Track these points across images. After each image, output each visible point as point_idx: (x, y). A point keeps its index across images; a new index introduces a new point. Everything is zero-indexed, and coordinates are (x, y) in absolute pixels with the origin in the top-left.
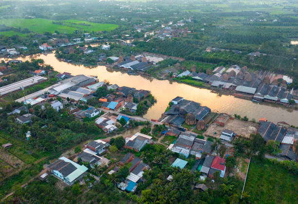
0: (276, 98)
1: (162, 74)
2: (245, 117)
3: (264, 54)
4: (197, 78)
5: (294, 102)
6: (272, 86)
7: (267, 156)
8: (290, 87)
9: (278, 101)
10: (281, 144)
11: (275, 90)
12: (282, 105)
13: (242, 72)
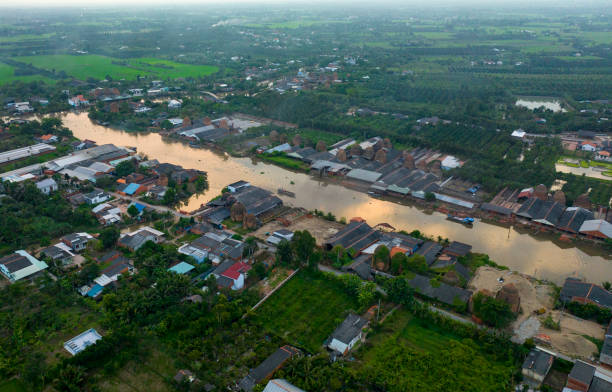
0: (406, 190)
1: (242, 147)
2: (330, 214)
3: (446, 122)
4: (295, 154)
5: (434, 196)
6: (415, 171)
7: (323, 268)
8: (446, 174)
9: (409, 194)
10: (361, 254)
11: (416, 178)
12: (415, 201)
13: (376, 148)
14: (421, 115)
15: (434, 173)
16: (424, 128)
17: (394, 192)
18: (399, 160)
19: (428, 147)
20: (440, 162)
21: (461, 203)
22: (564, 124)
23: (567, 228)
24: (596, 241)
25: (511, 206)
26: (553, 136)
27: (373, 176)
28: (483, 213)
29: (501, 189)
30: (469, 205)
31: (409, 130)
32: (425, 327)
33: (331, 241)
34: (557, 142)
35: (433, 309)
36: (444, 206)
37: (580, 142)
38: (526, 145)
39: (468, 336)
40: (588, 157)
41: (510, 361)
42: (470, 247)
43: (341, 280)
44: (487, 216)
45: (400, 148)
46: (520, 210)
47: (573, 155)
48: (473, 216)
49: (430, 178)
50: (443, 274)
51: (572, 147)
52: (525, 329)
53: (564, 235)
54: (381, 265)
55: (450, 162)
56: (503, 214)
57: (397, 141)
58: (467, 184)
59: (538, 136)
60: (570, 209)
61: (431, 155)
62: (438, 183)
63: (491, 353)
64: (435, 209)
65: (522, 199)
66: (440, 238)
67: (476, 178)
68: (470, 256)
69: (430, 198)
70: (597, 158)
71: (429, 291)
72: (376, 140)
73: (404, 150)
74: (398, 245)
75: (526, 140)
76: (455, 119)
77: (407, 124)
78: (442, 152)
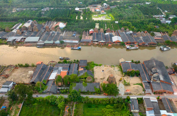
0: (52, 42)
3: (52, 8)
5: (63, 41)
6: (51, 32)
8: (63, 30)
9: (54, 43)
10: (48, 81)
11: (53, 35)
12: (57, 45)
13: (32, 25)
14: (42, 8)
15: (58, 31)
16: (46, 12)
17: (47, 44)
18: (44, 29)
19: (51, 20)
20: (58, 26)
21: (74, 41)
22: (88, 3)
23: (109, 42)
24: (118, 44)
25: (89, 38)
26: (87, 8)
27: (36, 39)
28: (82, 44)
29: (83, 31)
30: (77, 42)
31: (40, 15)
34: (88, 10)
36: (68, 44)
37: (95, 9)
38: (81, 13)
40: (99, 13)
42: (86, 60)
44: (84, 44)
46: (93, 39)
47: (95, 14)
48: (79, 45)
49: (58, 34)
51: (93, 11)
52: (121, 90)
53: (109, 44)
55: (62, 25)
56: (89, 42)
57: (38, 20)
58: (71, 32)
59: (83, 8)
60: (106, 34)
61: (53, 23)
64: (65, 46)
65: (92, 34)
66: (75, 60)
67: (73, 30)
68: (88, 64)
69: (62, 43)
71: (84, 89)
72: (30, 22)
73: (42, 23)
74: (62, 70)
75: (80, 11)
76: (54, 7)
77: (39, 12)
78: (56, 21)
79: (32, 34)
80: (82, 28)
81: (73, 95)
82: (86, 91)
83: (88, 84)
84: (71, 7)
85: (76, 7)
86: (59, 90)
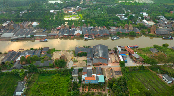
3: (30, 11)
5: (34, 36)
6: (25, 29)
7: (3, 71)
8: (35, 28)
9: (25, 37)
10: (16, 62)
11: (26, 32)
12: (28, 39)
13: (9, 25)
14: (21, 11)
15: (31, 28)
16: (23, 15)
17: (20, 38)
18: (19, 27)
19: (27, 21)
20: (32, 25)
21: (42, 35)
22: (63, 6)
23: (72, 35)
24: (79, 36)
25: (56, 33)
26: (61, 10)
27: (10, 35)
28: (49, 37)
29: (52, 28)
30: (45, 35)
31: (18, 16)
32: (44, 75)
33: (3, 61)
34: (62, 12)
35: (44, 69)
36: (37, 38)
37: (68, 11)
38: (55, 14)
39: (56, 73)
40: (71, 14)
41: (69, 75)
42: (49, 48)
43: (12, 72)
44: (51, 37)
45: (17, 23)
46: (59, 33)
47: (68, 15)
48: (47, 38)
49: (31, 30)
50: (44, 58)
51: (66, 12)
52: (70, 65)
53: (72, 37)
54: (24, 62)
55: (35, 24)
56: (55, 36)
57: (15, 21)
58: (42, 29)
59: (57, 11)
60: (71, 29)
61: (28, 23)
62: (33, 31)
63: (64, 75)
64: (35, 39)
65: (59, 30)
66: (39, 48)
67: (44, 27)
68: (50, 50)
69: (32, 37)
70: (73, 14)
71: (41, 65)
72: (8, 22)
73: (19, 23)
74: (27, 55)
75: (54, 13)
76: (32, 10)
77: (17, 14)
78: (31, 21)
79: (8, 31)
80: (52, 25)
81: (30, 67)
82: (43, 66)
83: (45, 61)
84: (47, 10)
85: (51, 10)
86: (22, 66)
